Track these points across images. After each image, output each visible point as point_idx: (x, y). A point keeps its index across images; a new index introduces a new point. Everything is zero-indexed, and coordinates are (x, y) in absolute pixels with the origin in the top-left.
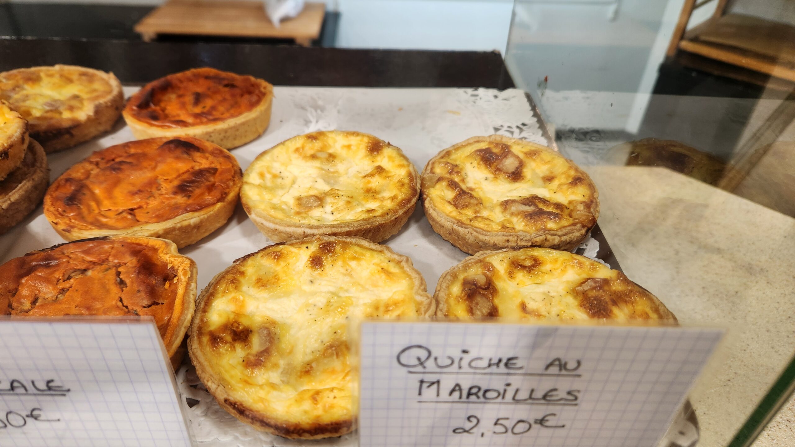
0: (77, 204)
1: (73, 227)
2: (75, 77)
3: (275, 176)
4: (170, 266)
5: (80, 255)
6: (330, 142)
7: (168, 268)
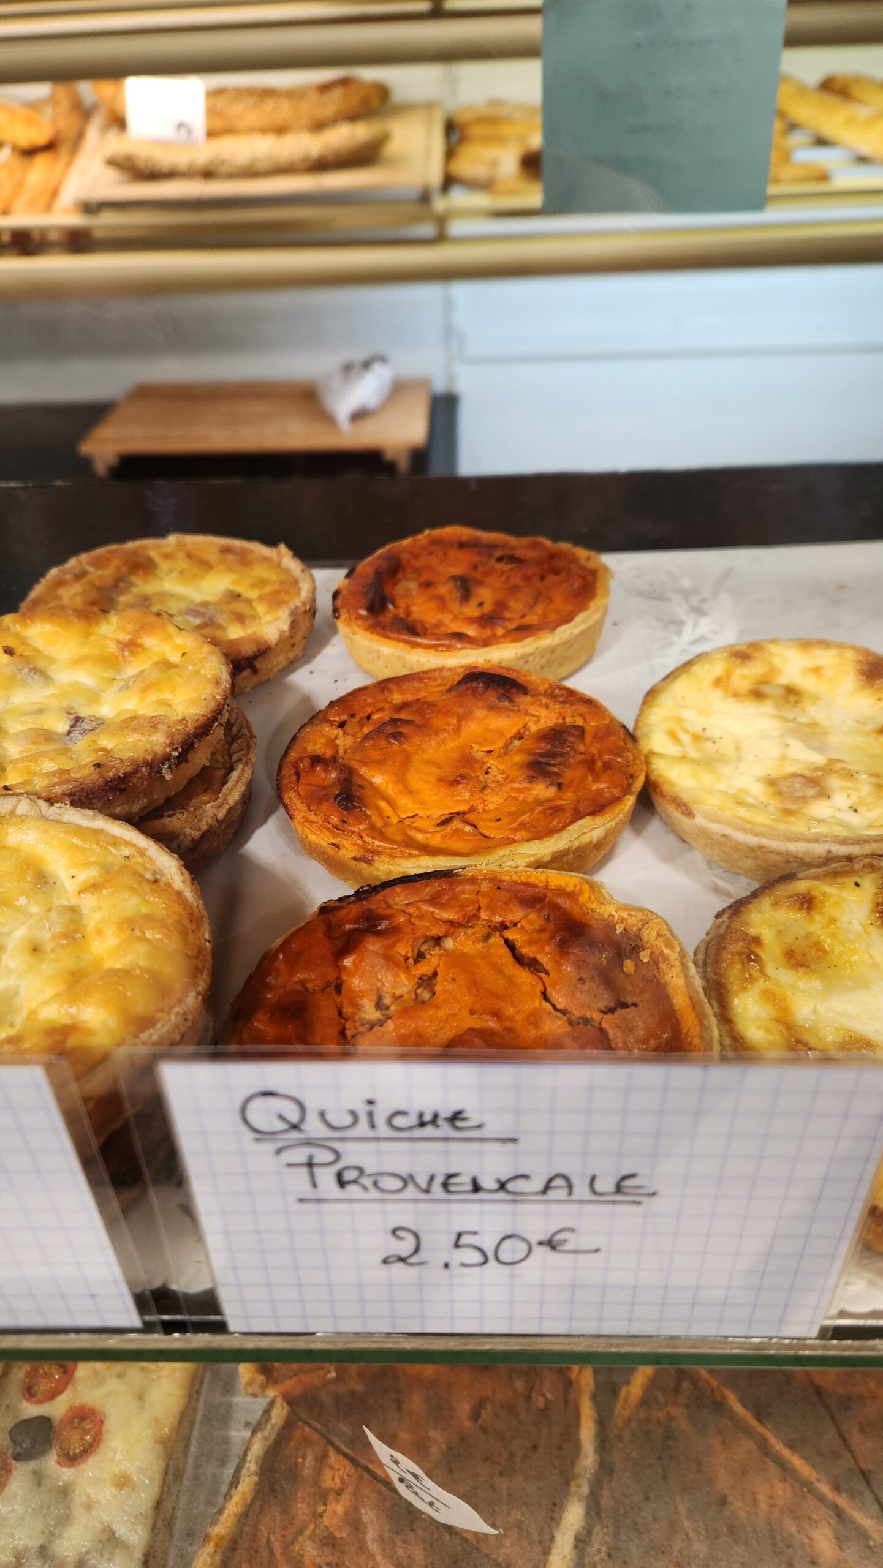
0: (360, 808)
1: (377, 853)
2: (213, 557)
3: (697, 738)
4: (619, 929)
5: (426, 908)
6: (777, 662)
7: (618, 932)
